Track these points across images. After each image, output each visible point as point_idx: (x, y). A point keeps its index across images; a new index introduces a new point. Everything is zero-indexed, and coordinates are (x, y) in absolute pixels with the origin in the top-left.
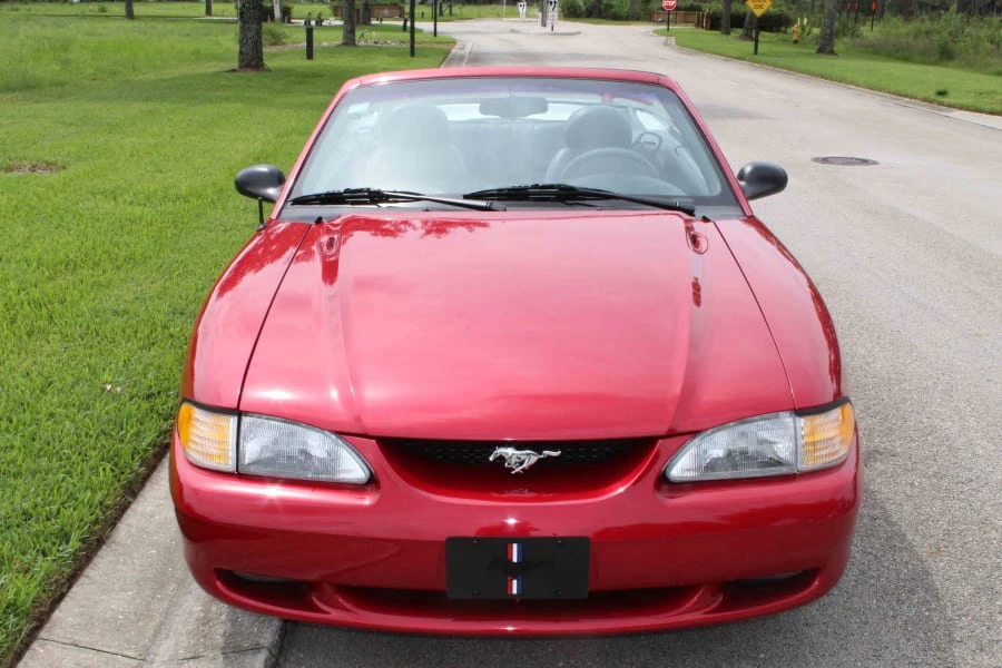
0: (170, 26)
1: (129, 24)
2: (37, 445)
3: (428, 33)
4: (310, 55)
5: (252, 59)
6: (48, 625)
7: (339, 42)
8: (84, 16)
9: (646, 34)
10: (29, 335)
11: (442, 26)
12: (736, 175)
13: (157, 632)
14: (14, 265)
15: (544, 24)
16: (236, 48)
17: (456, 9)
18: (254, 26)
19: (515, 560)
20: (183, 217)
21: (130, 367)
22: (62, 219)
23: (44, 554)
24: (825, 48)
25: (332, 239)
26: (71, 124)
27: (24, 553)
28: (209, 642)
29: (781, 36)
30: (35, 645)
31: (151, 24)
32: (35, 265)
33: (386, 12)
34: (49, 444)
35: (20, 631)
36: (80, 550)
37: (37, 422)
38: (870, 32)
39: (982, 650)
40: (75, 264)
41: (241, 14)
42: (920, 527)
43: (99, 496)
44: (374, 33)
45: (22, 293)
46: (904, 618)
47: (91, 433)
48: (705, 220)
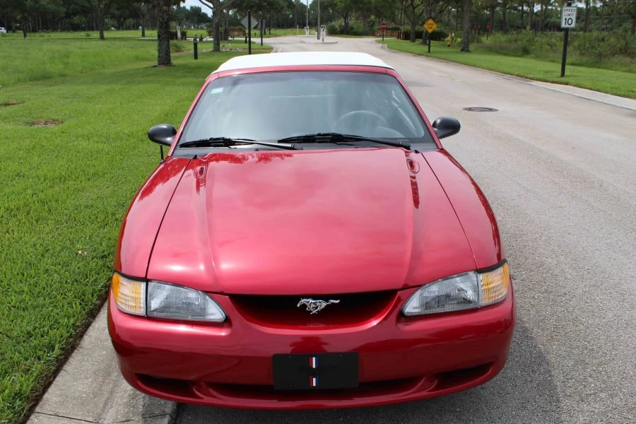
0: (123, 43)
1: (102, 43)
2: (37, 289)
3: (258, 44)
4: (196, 57)
5: (165, 60)
6: (41, 403)
7: (212, 49)
8: (78, 39)
9: (372, 42)
10: (37, 221)
11: (265, 40)
12: (432, 124)
13: (106, 404)
14: (31, 180)
15: (318, 38)
16: (156, 53)
17: (273, 31)
18: (165, 43)
19: (314, 366)
20: (125, 148)
21: (93, 240)
22: (59, 152)
23: (39, 359)
24: (465, 49)
25: (202, 169)
26: (67, 98)
27: (26, 359)
28: (135, 410)
29: (441, 43)
30: (32, 417)
31: (113, 42)
32: (42, 179)
33: (236, 33)
34: (44, 289)
35: (23, 409)
36: (61, 355)
37: (37, 275)
38: (486, 40)
39: (583, 401)
40: (65, 178)
41: (159, 36)
42: (541, 324)
43: (72, 321)
44: (230, 44)
45: (35, 196)
46: (537, 382)
47: (69, 281)
48: (417, 152)
